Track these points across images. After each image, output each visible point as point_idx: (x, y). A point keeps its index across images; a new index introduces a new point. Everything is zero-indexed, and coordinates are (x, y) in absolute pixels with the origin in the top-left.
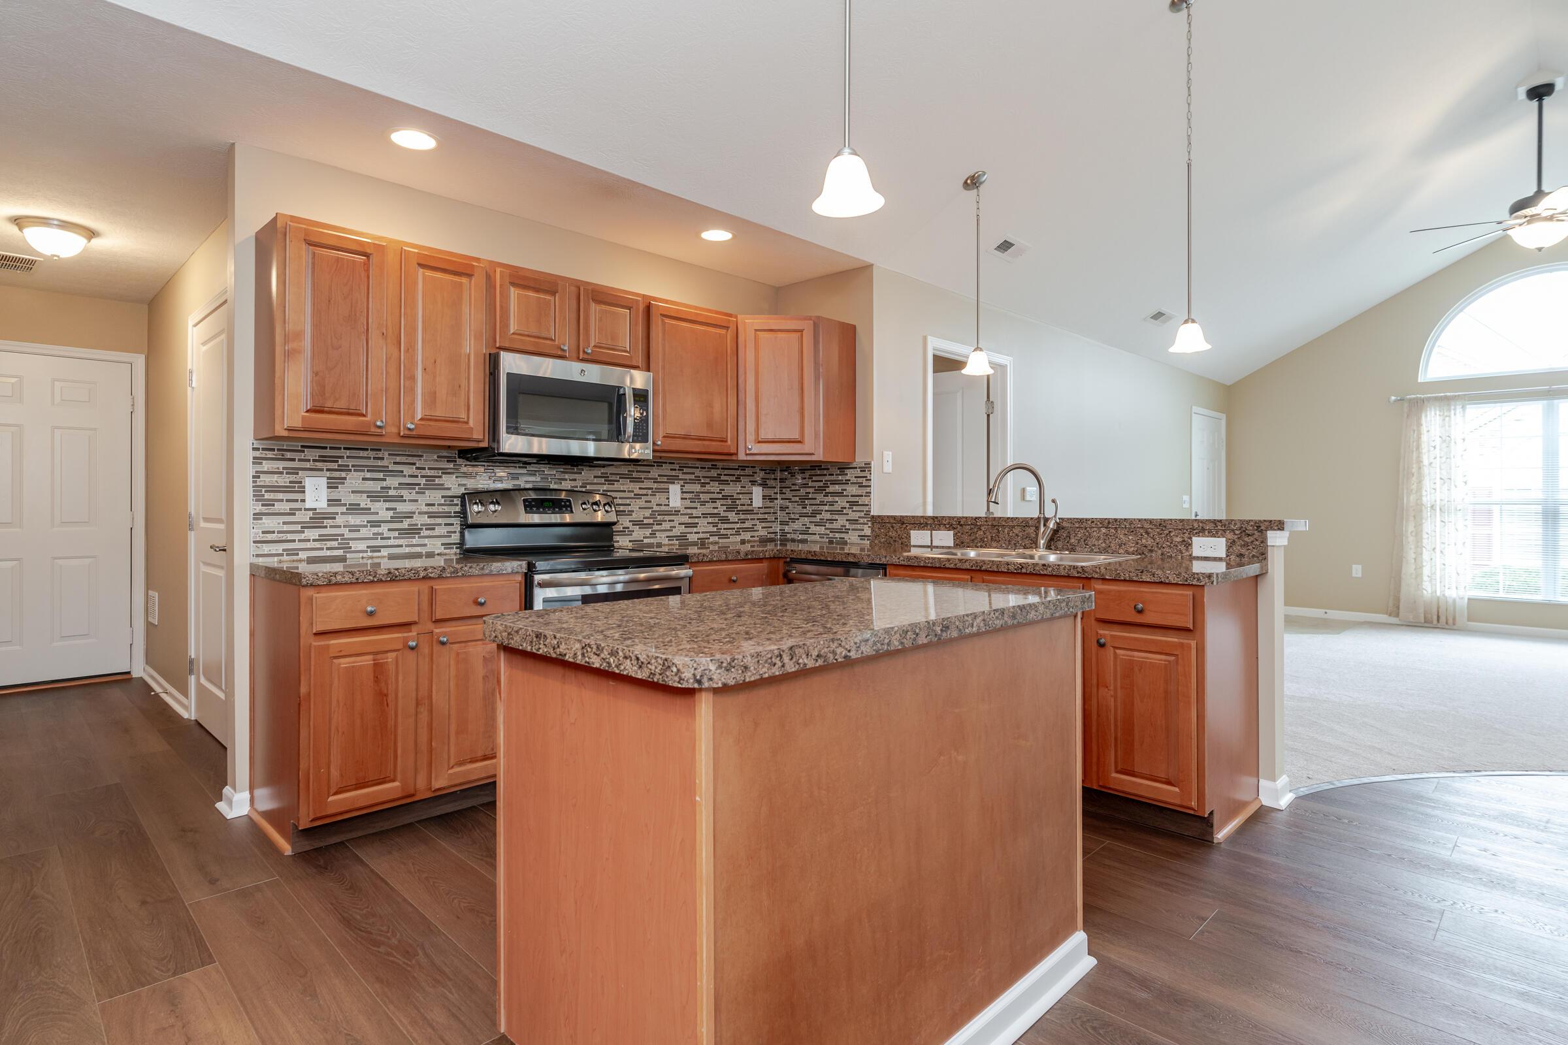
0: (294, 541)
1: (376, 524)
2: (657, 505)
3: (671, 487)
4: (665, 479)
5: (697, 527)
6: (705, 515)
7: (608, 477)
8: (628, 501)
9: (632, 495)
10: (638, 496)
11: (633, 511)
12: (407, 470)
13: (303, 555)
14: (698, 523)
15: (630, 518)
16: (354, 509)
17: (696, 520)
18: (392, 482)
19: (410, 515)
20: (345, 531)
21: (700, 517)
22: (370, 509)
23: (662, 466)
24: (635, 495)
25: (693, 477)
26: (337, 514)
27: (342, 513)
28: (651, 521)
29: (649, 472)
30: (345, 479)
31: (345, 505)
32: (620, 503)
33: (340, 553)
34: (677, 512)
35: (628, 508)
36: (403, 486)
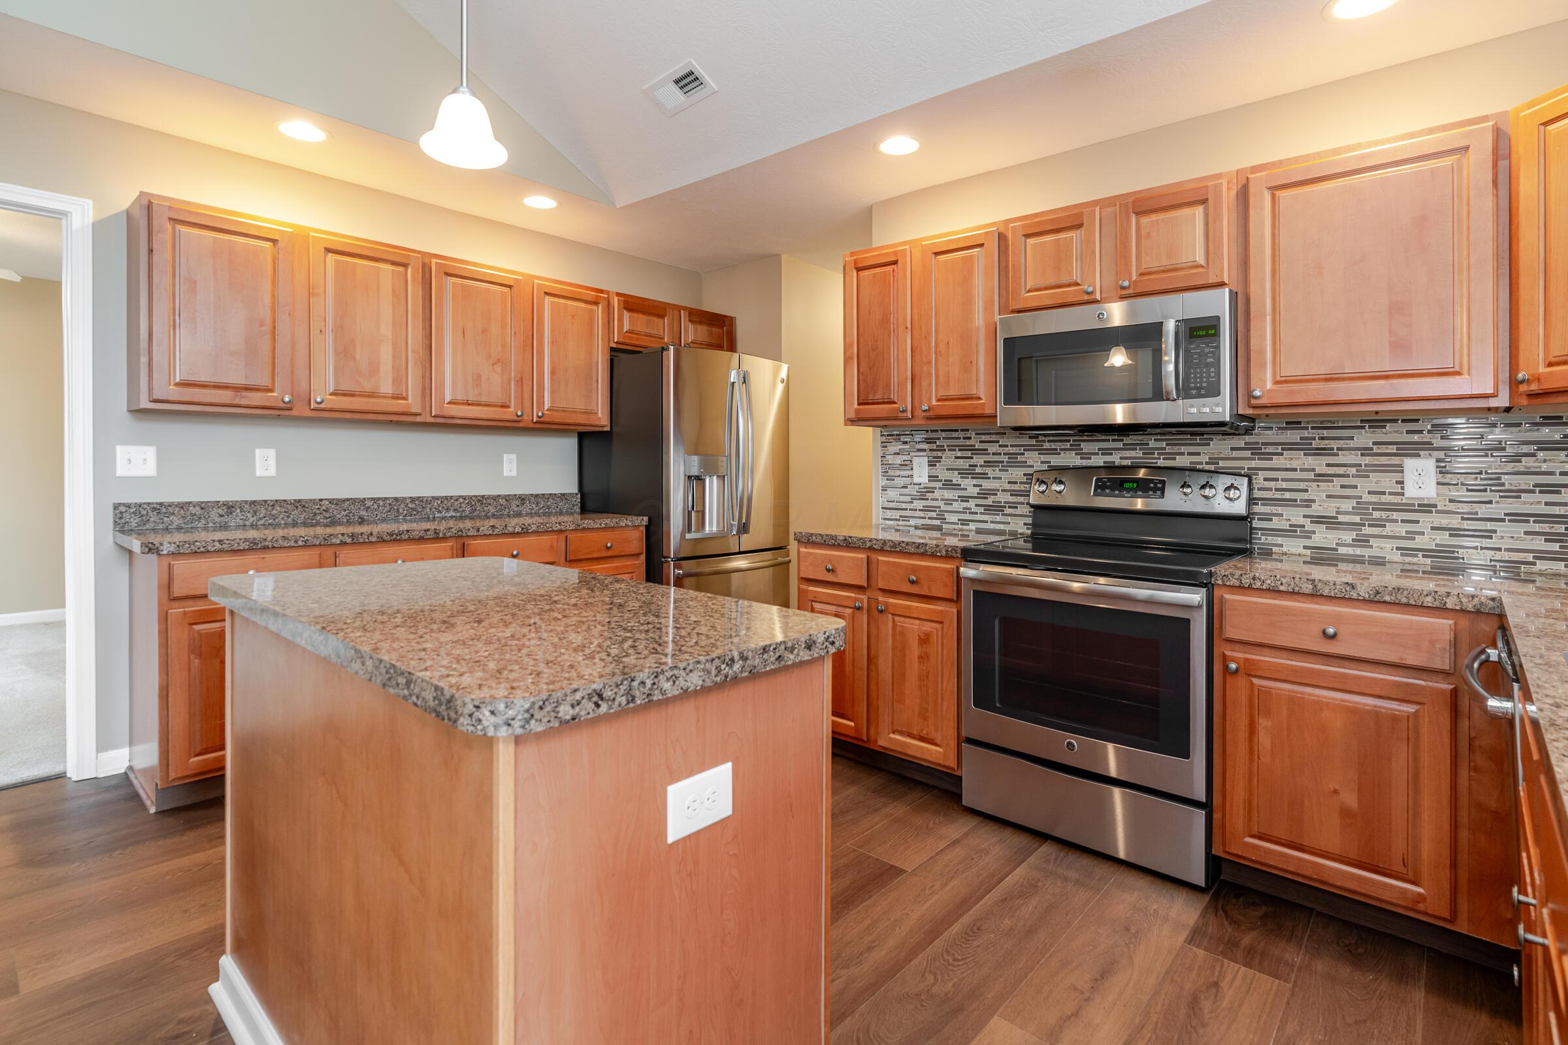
0: (906, 509)
1: (965, 499)
2: (1372, 493)
3: (1409, 464)
4: (1392, 449)
5: (1491, 537)
6: (1518, 517)
8: (1302, 485)
9: (1311, 475)
10: (1321, 477)
11: (1314, 501)
12: (993, 448)
13: (912, 522)
14: (1495, 532)
15: (1308, 511)
16: (949, 485)
17: (1489, 526)
18: (979, 460)
19: (993, 492)
20: (941, 504)
21: (1503, 520)
22: (960, 485)
24: (1317, 475)
26: (935, 488)
27: (940, 488)
28: (1357, 519)
29: (1351, 438)
30: (941, 457)
31: (941, 481)
32: (1284, 487)
33: (938, 522)
34: (1426, 508)
35: (1299, 496)
36: (988, 464)
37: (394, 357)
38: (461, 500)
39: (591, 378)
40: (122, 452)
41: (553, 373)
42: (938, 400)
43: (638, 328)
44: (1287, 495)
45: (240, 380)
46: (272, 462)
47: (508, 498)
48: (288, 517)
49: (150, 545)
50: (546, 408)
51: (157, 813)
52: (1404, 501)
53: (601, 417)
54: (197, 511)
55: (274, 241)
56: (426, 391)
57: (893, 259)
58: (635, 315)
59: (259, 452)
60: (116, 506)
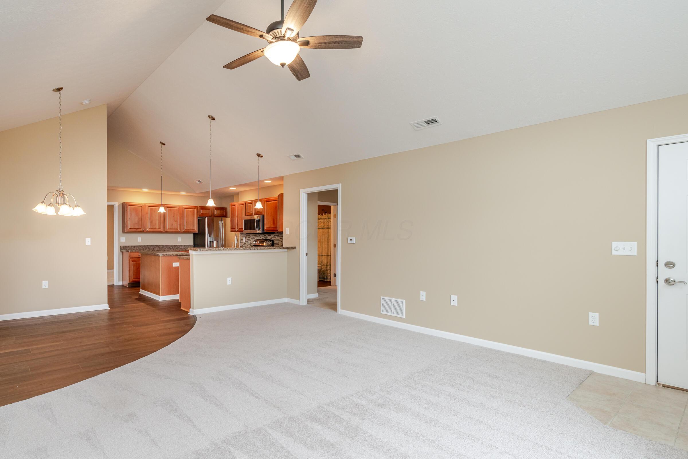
7: (275, 236)
12: (252, 236)
16: (247, 242)
18: (250, 238)
19: (252, 243)
20: (246, 245)
24: (279, 240)
30: (246, 237)
36: (252, 239)
37: (159, 222)
38: (170, 246)
39: (194, 223)
40: (121, 238)
41: (186, 223)
42: (240, 229)
43: (204, 212)
44: (277, 243)
45: (137, 228)
46: (141, 239)
47: (179, 246)
48: (142, 248)
49: (126, 251)
50: (185, 229)
51: (128, 287)
53: (196, 231)
54: (130, 247)
55: (141, 206)
56: (164, 227)
57: (234, 205)
58: (203, 210)
59: (139, 238)
60: (120, 246)
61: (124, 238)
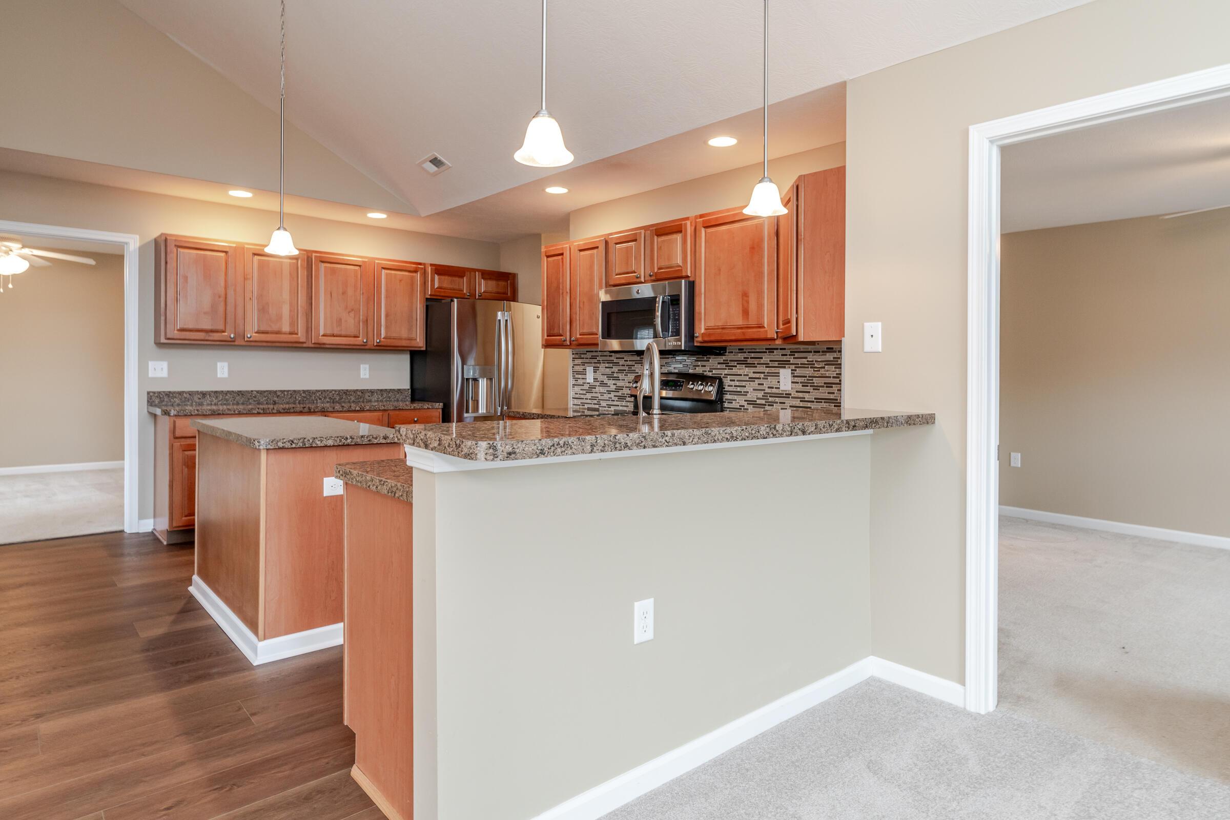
0: (583, 399)
1: (609, 392)
2: (769, 387)
3: (782, 371)
4: (776, 364)
6: (819, 400)
7: (728, 363)
8: (744, 384)
9: (747, 378)
10: (752, 379)
11: (748, 392)
12: (622, 362)
13: (586, 406)
15: (746, 398)
16: (603, 384)
18: (615, 369)
19: (621, 388)
20: (599, 395)
21: (813, 402)
22: (607, 384)
23: (773, 352)
24: (749, 378)
25: (805, 361)
26: (596, 386)
27: (599, 386)
28: (763, 402)
29: (762, 358)
30: (599, 367)
31: (599, 381)
32: (737, 385)
33: (597, 406)
34: (788, 395)
35: (743, 390)
36: (620, 371)
37: (291, 311)
38: (334, 392)
39: (412, 318)
40: (151, 364)
41: (387, 316)
42: (580, 335)
43: (445, 285)
44: (739, 389)
45: (209, 327)
46: (226, 370)
47: (363, 391)
48: (234, 400)
49: (166, 411)
50: (383, 336)
51: (168, 545)
52: (780, 392)
53: (420, 342)
54: (188, 396)
55: (226, 252)
56: (308, 329)
57: (561, 252)
58: (443, 277)
59: (219, 365)
60: (148, 393)
61: (164, 365)
